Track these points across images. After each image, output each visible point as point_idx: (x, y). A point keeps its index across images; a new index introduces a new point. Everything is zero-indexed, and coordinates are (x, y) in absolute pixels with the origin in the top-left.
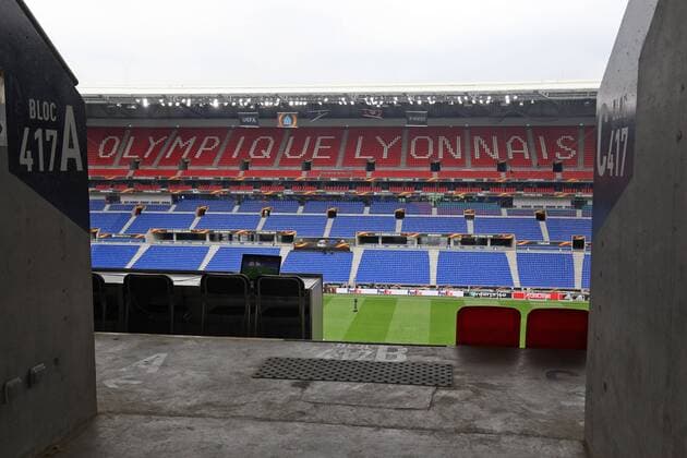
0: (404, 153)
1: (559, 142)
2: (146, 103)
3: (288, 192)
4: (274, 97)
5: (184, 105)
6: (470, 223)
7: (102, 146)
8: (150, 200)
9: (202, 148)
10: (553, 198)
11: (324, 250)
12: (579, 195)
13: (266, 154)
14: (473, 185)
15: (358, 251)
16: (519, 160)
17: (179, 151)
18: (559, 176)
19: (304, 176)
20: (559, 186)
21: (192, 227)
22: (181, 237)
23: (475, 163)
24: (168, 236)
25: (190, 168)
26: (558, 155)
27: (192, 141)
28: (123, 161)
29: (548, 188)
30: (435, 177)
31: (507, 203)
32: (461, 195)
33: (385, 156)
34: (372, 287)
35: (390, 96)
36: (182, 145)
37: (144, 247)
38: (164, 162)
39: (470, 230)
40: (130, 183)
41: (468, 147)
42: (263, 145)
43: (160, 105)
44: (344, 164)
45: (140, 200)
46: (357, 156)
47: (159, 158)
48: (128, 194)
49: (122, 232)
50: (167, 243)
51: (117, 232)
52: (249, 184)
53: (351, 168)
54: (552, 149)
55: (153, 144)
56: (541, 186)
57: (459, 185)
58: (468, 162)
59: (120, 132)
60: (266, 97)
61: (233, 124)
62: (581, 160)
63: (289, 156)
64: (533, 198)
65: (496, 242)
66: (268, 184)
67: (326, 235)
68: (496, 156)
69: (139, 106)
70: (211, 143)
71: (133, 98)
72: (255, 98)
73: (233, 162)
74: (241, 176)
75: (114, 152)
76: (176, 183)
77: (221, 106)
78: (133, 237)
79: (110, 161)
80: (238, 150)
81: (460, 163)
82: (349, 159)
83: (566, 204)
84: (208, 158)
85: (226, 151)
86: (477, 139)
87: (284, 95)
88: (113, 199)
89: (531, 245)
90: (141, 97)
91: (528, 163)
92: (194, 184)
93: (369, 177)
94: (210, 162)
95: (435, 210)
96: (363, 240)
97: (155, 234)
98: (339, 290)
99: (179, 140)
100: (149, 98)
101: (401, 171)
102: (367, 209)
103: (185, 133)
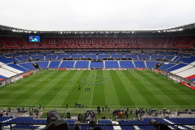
0: (110, 42)
1: (138, 40)
2: (61, 33)
3: (88, 50)
4: (87, 32)
5: (69, 33)
6: (124, 56)
7: (50, 42)
8: (61, 52)
9: (70, 42)
10: (138, 51)
11: (97, 61)
12: (143, 50)
13: (83, 43)
14: (123, 49)
15: (104, 61)
16: (131, 44)
17: (65, 42)
18: (139, 47)
19: (91, 47)
20: (139, 49)
21: (70, 57)
22: (68, 59)
23: (123, 44)
24: (66, 59)
25: (68, 46)
26: (138, 43)
27: (68, 40)
28: (54, 45)
29: (137, 49)
30: (116, 47)
31: (130, 52)
32: (121, 50)
33: (106, 43)
34: (109, 68)
35: (110, 31)
36: (66, 41)
37: (62, 62)
38: (62, 44)
39: (124, 57)
40: (56, 49)
41: (121, 41)
42: (82, 41)
43: (64, 33)
44: (98, 45)
45: (58, 52)
46: (101, 43)
47: (61, 44)
48: (56, 51)
49: (56, 59)
50: (66, 61)
51: (55, 59)
52: (80, 49)
53: (100, 46)
54: (137, 42)
55: (60, 41)
56: (135, 49)
57: (121, 49)
58: (122, 44)
59: (53, 39)
60: (86, 32)
61: (78, 37)
62: (142, 43)
63: (87, 43)
64: (135, 51)
65: (129, 59)
66: (84, 49)
67: (97, 58)
68: (127, 43)
69: (60, 33)
70: (71, 41)
71: (59, 32)
72: (84, 32)
73: (77, 44)
74: (79, 47)
75: (52, 43)
76: (65, 49)
77: (77, 33)
78: (59, 60)
79: (52, 44)
80: (77, 42)
81: (120, 44)
82: (99, 44)
83: (140, 52)
84: (71, 44)
85: (75, 42)
86: (123, 40)
87: (90, 31)
88: (53, 52)
89: (136, 60)
90: (60, 31)
91: (133, 44)
92: (70, 49)
93: (104, 47)
94: (72, 44)
95: (117, 53)
96: (104, 59)
97: (63, 59)
98: (103, 69)
99: (65, 40)
100: (62, 32)
101: (110, 46)
102: (104, 53)
103: (66, 39)
